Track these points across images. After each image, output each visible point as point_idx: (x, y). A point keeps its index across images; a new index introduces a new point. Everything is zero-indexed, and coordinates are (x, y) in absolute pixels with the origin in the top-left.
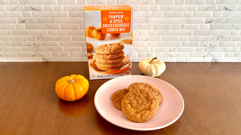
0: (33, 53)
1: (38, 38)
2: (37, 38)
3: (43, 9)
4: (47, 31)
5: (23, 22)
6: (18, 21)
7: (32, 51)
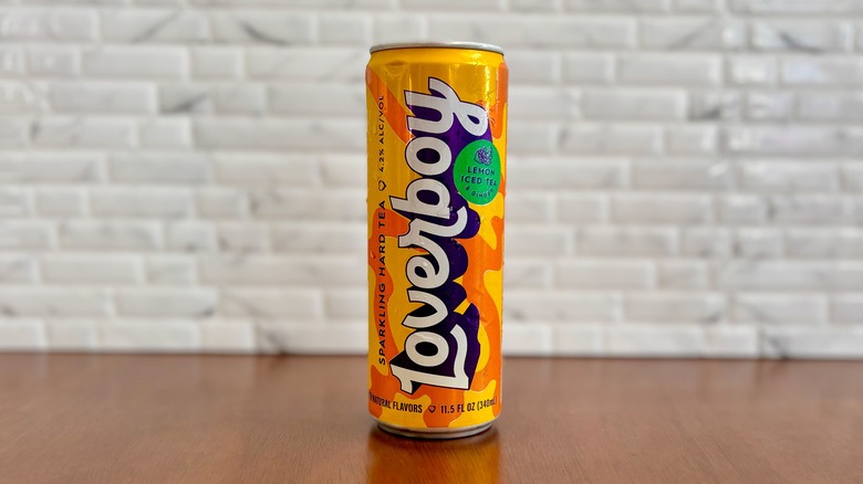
0: (209, 296)
1: (255, 207)
2: (244, 205)
3: (313, 34)
4: (312, 160)
5: (186, 107)
6: (152, 103)
7: (204, 281)
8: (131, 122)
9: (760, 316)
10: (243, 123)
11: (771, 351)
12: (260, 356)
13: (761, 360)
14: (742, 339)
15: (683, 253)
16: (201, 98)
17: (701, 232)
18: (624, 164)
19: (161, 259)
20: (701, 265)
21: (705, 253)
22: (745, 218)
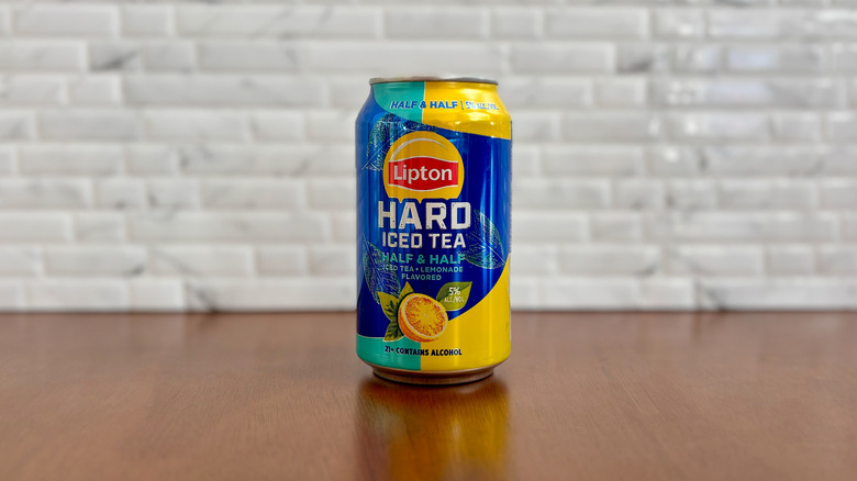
0: (137, 253)
1: (184, 163)
2: (174, 161)
4: (242, 115)
5: (116, 64)
6: (83, 61)
7: (133, 238)
8: (61, 80)
9: (696, 269)
10: (173, 80)
11: (708, 303)
12: (190, 313)
13: (699, 313)
14: (678, 291)
15: (617, 205)
16: (132, 55)
17: (633, 185)
18: (554, 117)
19: (91, 217)
20: (635, 217)
21: (638, 205)
22: (678, 170)
